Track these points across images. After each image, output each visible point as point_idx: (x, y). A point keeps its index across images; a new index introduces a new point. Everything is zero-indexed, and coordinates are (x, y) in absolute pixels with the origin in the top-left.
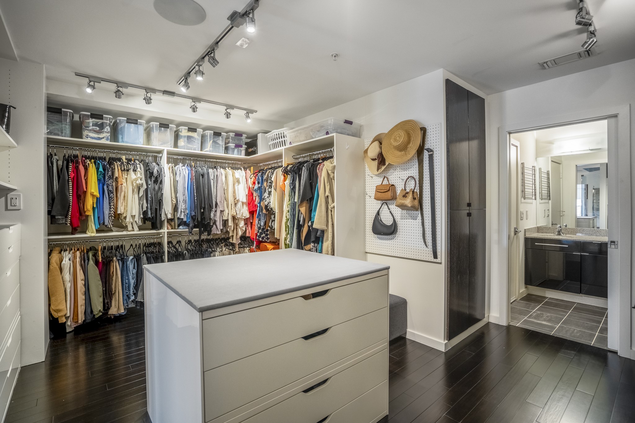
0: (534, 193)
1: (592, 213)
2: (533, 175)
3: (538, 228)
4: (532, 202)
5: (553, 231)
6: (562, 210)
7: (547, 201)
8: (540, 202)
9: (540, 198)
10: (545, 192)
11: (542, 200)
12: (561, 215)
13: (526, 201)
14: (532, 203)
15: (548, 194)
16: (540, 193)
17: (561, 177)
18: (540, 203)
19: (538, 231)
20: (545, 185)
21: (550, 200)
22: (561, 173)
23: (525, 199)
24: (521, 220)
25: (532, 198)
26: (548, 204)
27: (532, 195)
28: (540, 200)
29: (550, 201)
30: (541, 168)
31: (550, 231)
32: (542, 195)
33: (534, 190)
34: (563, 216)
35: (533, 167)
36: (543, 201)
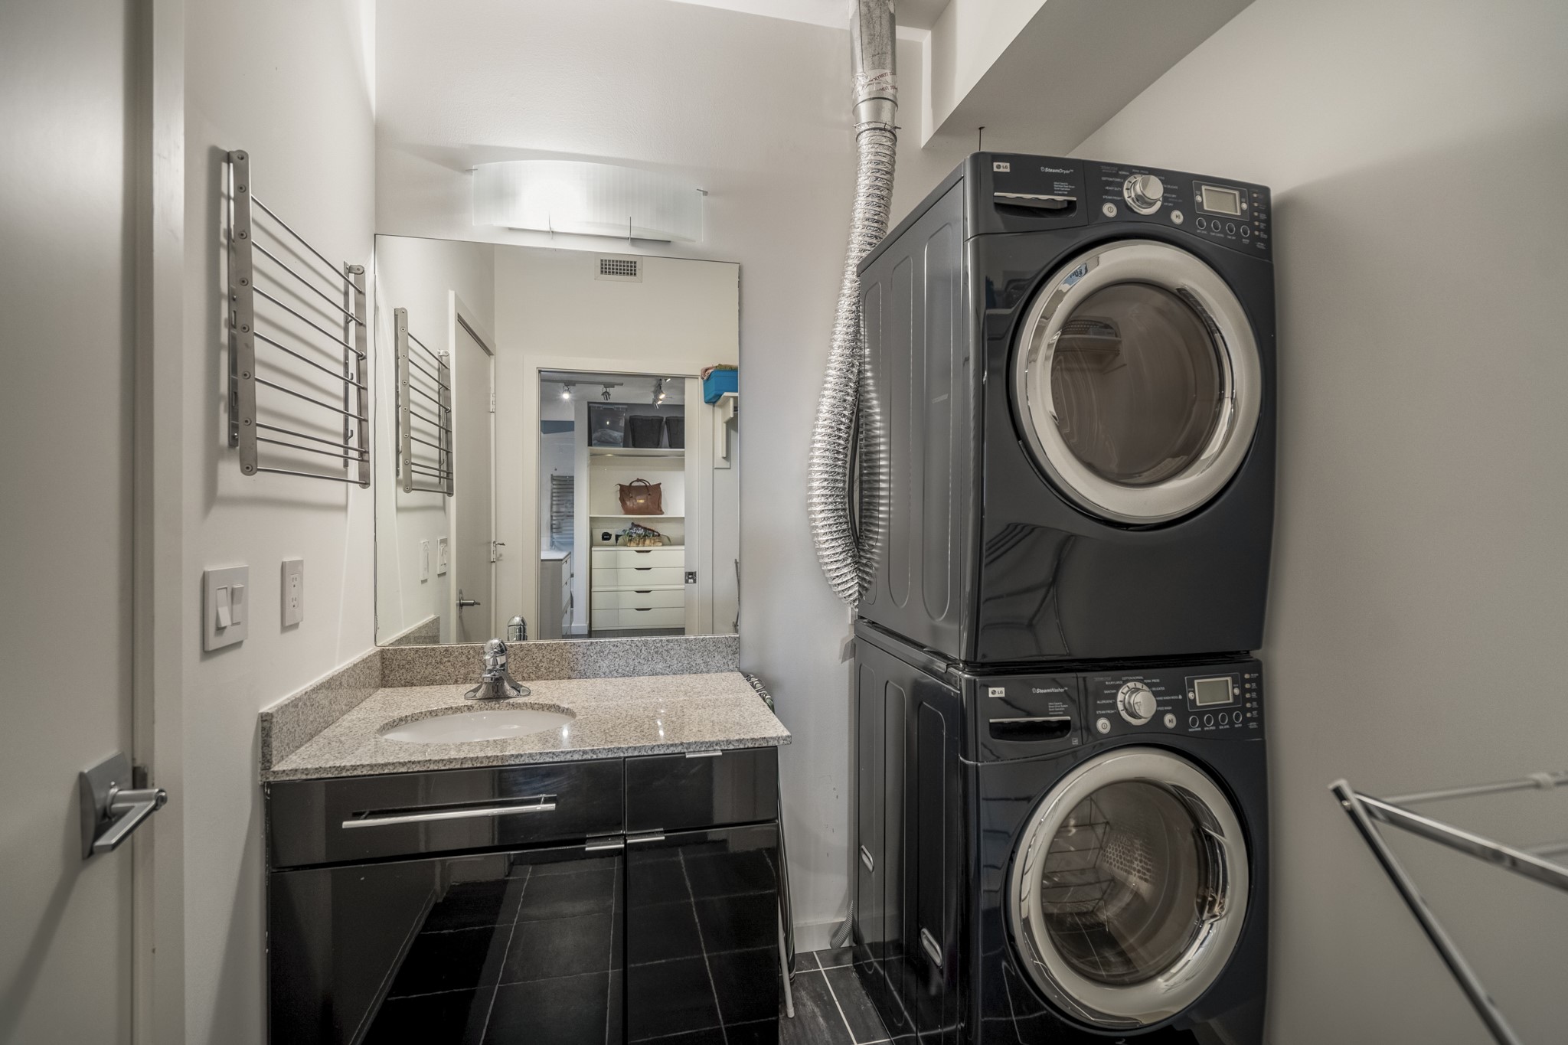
0: (354, 442)
1: (549, 538)
2: (352, 325)
3: (383, 658)
4: (340, 499)
5: (463, 671)
6: (493, 540)
7: (437, 498)
8: (401, 503)
9: (398, 482)
10: (424, 451)
11: (408, 490)
12: (493, 557)
13: (265, 483)
14: (344, 508)
15: (444, 467)
16: (398, 452)
17: (492, 408)
18: (399, 509)
19: (384, 676)
20: (425, 426)
21: (450, 494)
22: (492, 391)
23: (249, 469)
24: (207, 653)
25: (346, 473)
26: (441, 513)
27: (340, 451)
28: (401, 490)
29: (452, 501)
30: (404, 312)
31: (451, 670)
32: (408, 463)
33: (353, 424)
34: (498, 559)
35: (350, 270)
36: (416, 498)
